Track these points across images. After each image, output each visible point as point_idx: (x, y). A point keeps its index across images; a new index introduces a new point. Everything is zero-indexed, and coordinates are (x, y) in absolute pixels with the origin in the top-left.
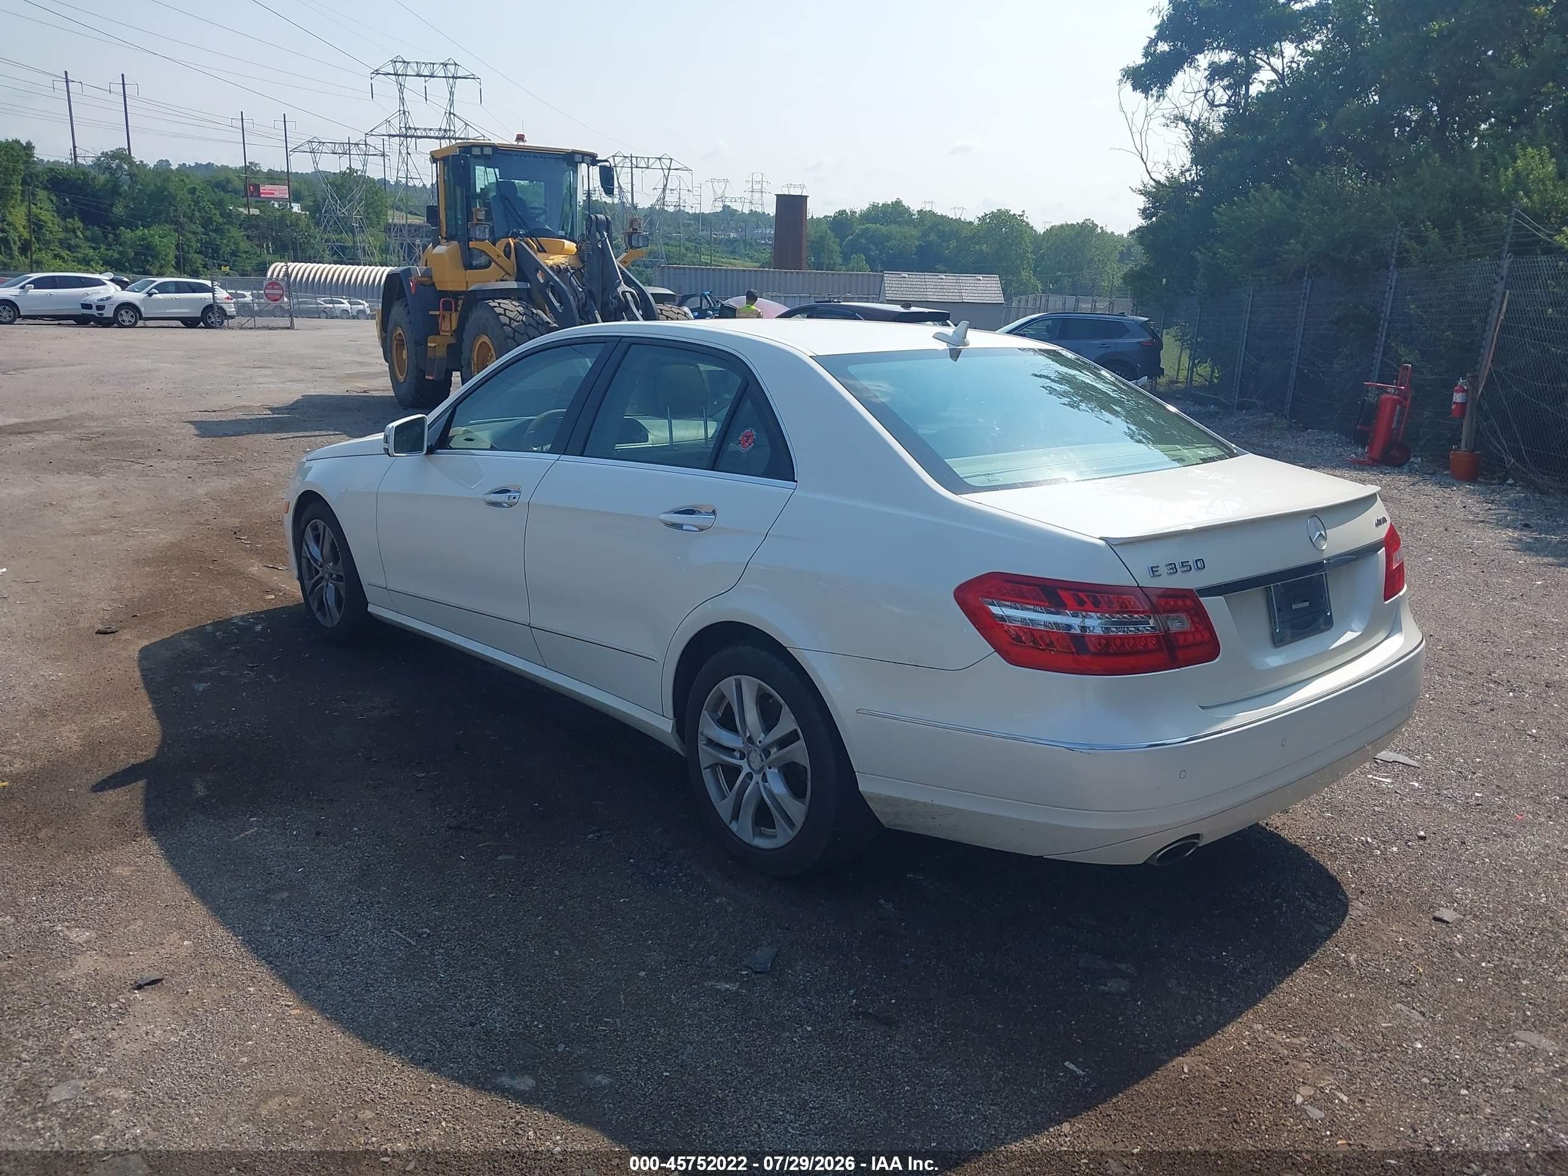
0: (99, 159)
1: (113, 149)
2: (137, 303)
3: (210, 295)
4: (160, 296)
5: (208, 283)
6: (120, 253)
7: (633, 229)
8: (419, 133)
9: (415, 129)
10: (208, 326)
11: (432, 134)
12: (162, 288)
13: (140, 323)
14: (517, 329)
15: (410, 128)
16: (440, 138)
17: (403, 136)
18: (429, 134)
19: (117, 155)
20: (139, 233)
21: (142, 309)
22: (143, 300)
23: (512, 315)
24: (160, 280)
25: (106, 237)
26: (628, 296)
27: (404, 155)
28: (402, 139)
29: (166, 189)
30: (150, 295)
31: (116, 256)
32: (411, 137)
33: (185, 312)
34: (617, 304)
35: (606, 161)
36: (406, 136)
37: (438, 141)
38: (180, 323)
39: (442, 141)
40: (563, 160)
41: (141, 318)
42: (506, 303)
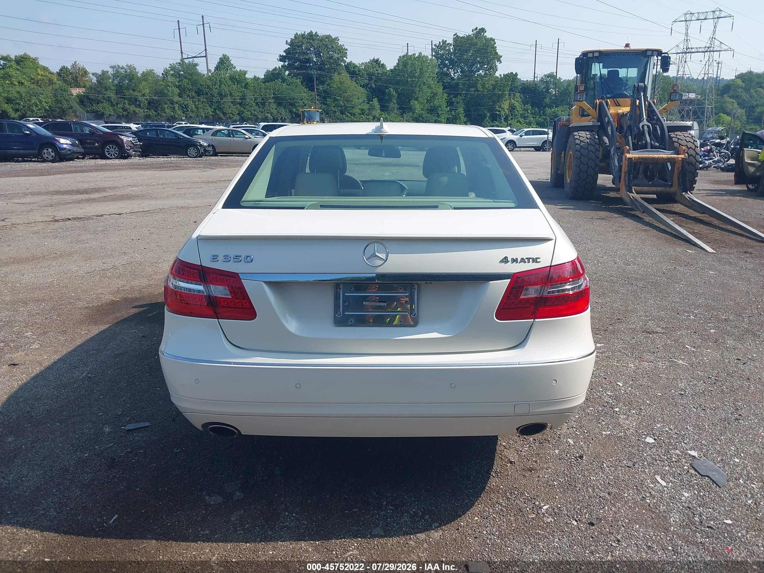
0: (542, 78)
1: (549, 73)
2: (515, 140)
3: (546, 136)
4: (525, 137)
5: (546, 130)
6: (544, 119)
7: (674, 90)
8: (693, 50)
9: (692, 48)
10: (544, 151)
11: (701, 50)
12: (527, 133)
13: (517, 149)
14: (583, 147)
15: (689, 48)
16: (704, 52)
17: (684, 53)
18: (699, 50)
19: (551, 76)
20: (553, 110)
21: (517, 143)
22: (518, 138)
23: (582, 139)
24: (526, 130)
25: (540, 112)
26: (646, 128)
27: (683, 63)
28: (683, 54)
29: (568, 90)
30: (521, 136)
31: (542, 120)
32: (689, 53)
33: (535, 144)
34: (638, 132)
35: (666, 53)
36: (686, 53)
37: (703, 54)
38: (533, 149)
39: (706, 53)
40: (642, 55)
41: (516, 147)
42: (583, 134)
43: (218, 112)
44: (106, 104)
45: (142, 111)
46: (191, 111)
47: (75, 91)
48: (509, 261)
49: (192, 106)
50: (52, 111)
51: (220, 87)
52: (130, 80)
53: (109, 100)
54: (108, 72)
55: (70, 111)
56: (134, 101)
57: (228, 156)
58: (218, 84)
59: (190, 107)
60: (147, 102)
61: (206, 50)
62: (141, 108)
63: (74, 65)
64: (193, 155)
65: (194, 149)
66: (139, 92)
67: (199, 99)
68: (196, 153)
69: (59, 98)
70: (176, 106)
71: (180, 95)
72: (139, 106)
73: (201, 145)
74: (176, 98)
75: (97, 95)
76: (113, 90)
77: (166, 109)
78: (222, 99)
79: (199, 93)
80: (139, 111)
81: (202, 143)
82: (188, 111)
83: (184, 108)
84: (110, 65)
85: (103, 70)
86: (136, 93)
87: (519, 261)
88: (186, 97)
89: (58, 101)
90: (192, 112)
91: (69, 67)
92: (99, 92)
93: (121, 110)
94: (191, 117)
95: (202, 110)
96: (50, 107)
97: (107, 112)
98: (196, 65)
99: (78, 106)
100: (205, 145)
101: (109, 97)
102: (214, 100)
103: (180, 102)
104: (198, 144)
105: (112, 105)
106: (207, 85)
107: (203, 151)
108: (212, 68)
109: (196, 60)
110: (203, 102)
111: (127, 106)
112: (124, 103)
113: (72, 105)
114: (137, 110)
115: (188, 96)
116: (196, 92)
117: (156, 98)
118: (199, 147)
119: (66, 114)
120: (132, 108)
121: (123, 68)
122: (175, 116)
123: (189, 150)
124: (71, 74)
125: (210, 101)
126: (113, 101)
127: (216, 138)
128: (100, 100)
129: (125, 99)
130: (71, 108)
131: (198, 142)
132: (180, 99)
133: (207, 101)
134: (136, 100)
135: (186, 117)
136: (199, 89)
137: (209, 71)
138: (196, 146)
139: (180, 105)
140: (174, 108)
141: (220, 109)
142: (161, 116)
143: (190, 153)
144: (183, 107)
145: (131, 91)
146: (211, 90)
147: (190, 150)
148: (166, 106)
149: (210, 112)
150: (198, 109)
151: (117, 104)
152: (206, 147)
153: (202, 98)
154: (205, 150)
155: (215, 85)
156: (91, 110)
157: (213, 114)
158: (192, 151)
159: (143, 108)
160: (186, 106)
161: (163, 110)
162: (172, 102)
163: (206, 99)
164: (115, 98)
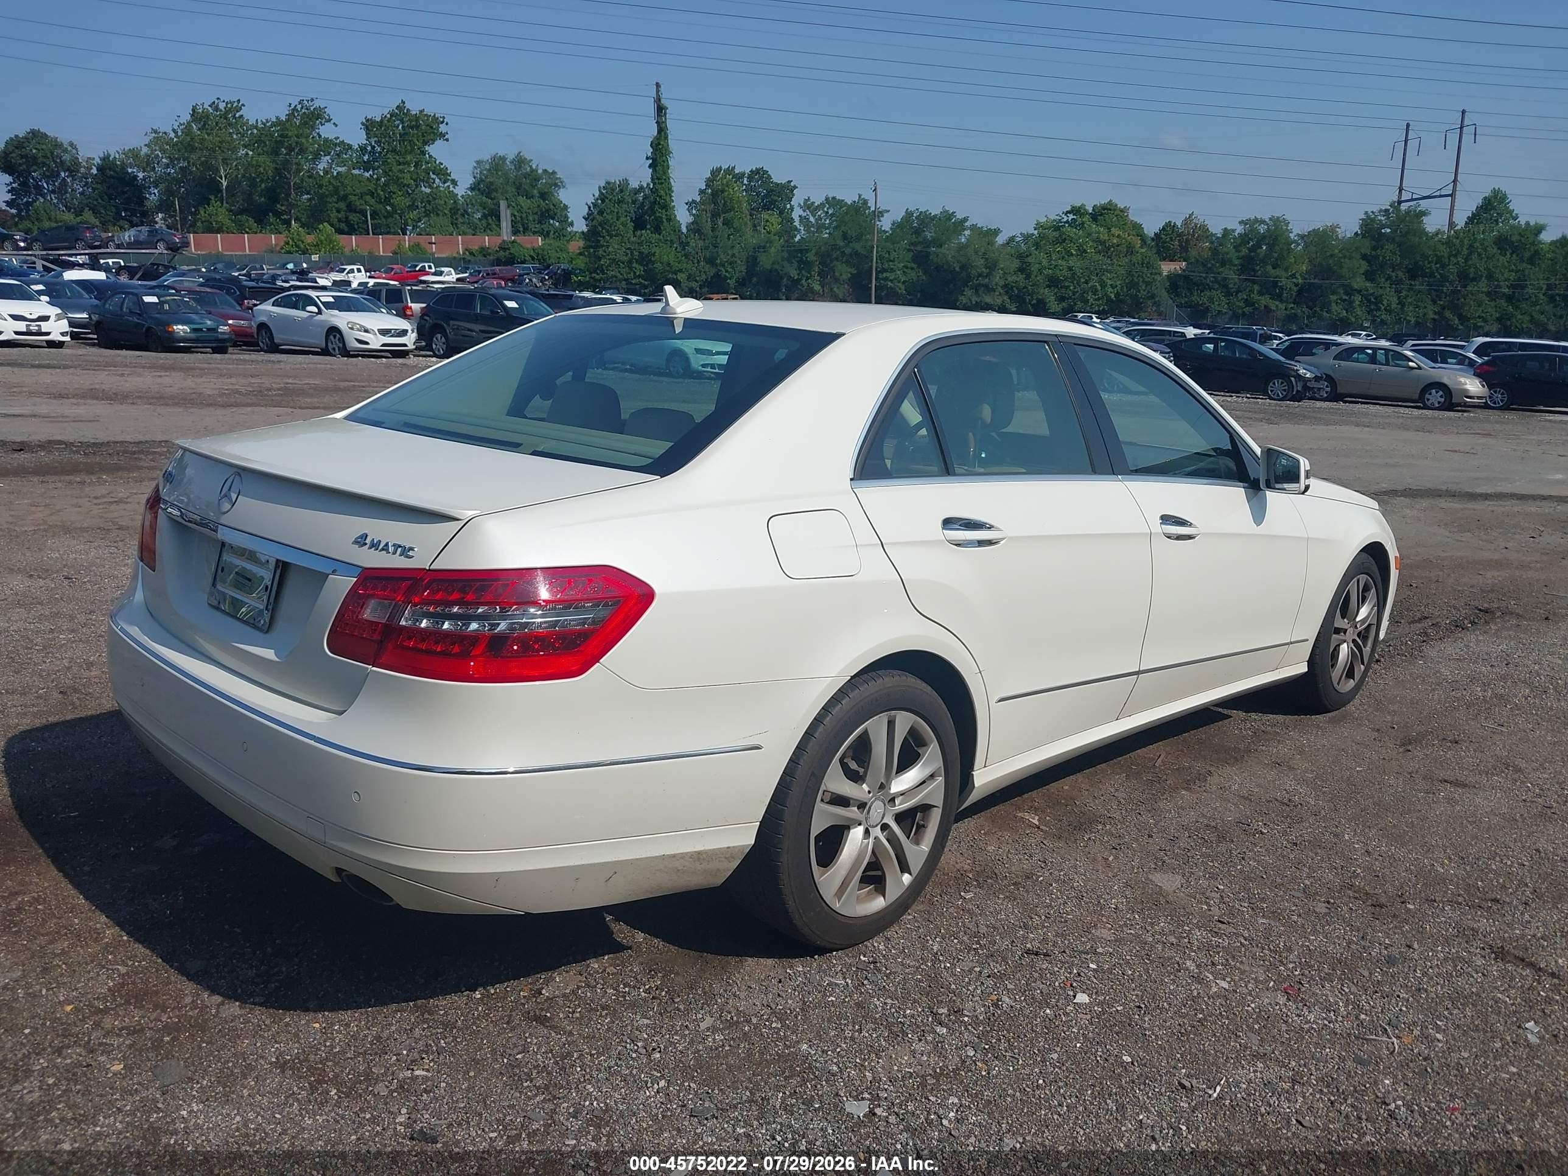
43: (1448, 314)
44: (1217, 294)
45: (1282, 306)
46: (1385, 309)
47: (1167, 268)
48: (366, 544)
49: (1390, 298)
50: (1122, 302)
51: (1466, 260)
52: (1271, 247)
53: (1224, 285)
54: (1234, 231)
55: (1150, 303)
56: (1271, 288)
57: (1357, 402)
58: (1465, 252)
59: (1385, 302)
60: (1295, 289)
61: (1455, 181)
62: (1281, 301)
63: (1187, 221)
64: (1278, 395)
65: (1282, 383)
66: (1286, 270)
67: (1411, 285)
68: (1285, 390)
69: (1135, 279)
70: (1357, 299)
71: (1369, 276)
72: (1279, 297)
73: (1299, 377)
74: (1359, 282)
75: (1204, 275)
76: (1236, 265)
77: (1334, 305)
78: (1465, 286)
79: (1414, 273)
80: (1277, 306)
81: (1302, 371)
82: (1379, 309)
83: (1373, 304)
84: (1240, 219)
85: (1226, 229)
86: (1278, 272)
87: (380, 547)
88: (1383, 280)
89: (1132, 285)
90: (1389, 311)
91: (1179, 224)
92: (1209, 270)
93: (1242, 304)
94: (1383, 322)
95: (1411, 308)
96: (1117, 295)
97: (1215, 307)
98: (1424, 213)
99: (1166, 294)
100: (1307, 376)
101: (1225, 279)
102: (1445, 289)
103: (1368, 290)
104: (1293, 373)
105: (1228, 294)
106: (1436, 255)
107: (1299, 389)
108: (1460, 220)
109: (1424, 205)
110: (1419, 292)
111: (1255, 296)
112: (1252, 291)
113: (1156, 292)
114: (1273, 305)
115: (1389, 278)
116: (1409, 271)
117: (1316, 281)
118: (1293, 379)
119: (1141, 309)
120: (1265, 300)
121: (1263, 222)
122: (1348, 319)
123: (1271, 384)
124: (1180, 235)
125: (1436, 290)
126: (1231, 286)
127: (1343, 363)
128: (1208, 285)
129: (1254, 282)
130: (1153, 297)
131: (1293, 370)
132: (1368, 284)
133: (1428, 290)
134: (1275, 284)
135: (1373, 322)
136: (1416, 263)
137: (1452, 224)
138: (1289, 376)
139: (1366, 297)
140: (1351, 303)
141: (1455, 308)
142: (1320, 318)
143: (1272, 391)
144: (1369, 301)
145: (1269, 268)
146: (1443, 266)
147: (1274, 384)
148: (1333, 298)
149: (1431, 313)
150: (1403, 305)
151: (1237, 292)
152: (1309, 380)
153: (1419, 285)
154: (1306, 388)
155: (1455, 256)
156: (1186, 303)
157: (1436, 317)
158: (1277, 386)
159: (1286, 302)
160: (1379, 299)
161: (1326, 306)
162: (1350, 291)
163: (1427, 285)
164: (1237, 280)
